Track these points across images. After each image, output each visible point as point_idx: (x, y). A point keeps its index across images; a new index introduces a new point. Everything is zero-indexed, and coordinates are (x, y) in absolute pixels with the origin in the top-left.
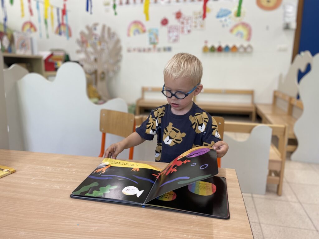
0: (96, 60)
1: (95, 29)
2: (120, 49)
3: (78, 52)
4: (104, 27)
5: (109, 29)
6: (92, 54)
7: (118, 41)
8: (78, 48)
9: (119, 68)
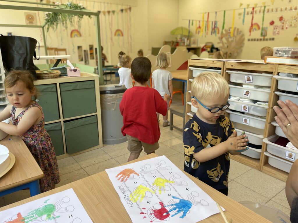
0: (228, 47)
3: (218, 43)
4: (235, 28)
5: (238, 29)
6: (226, 43)
7: (243, 35)
8: (219, 41)
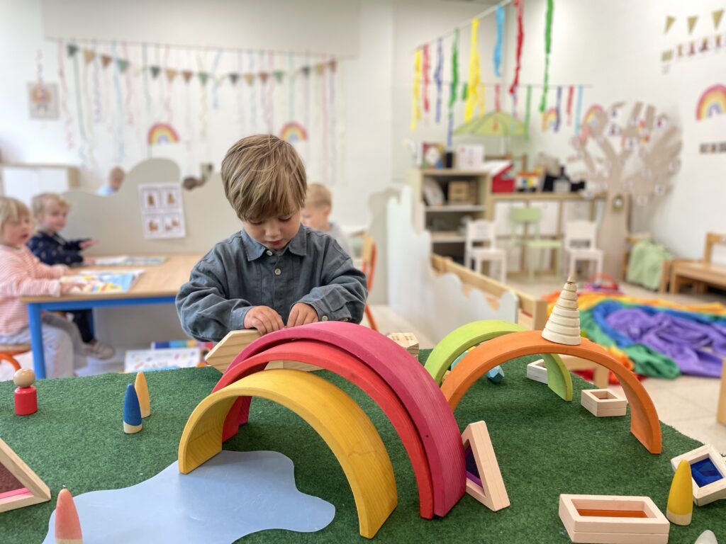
1: (614, 114)
2: (678, 147)
4: (638, 107)
5: (651, 110)
6: (600, 161)
7: (674, 131)
8: (572, 152)
9: (669, 190)
